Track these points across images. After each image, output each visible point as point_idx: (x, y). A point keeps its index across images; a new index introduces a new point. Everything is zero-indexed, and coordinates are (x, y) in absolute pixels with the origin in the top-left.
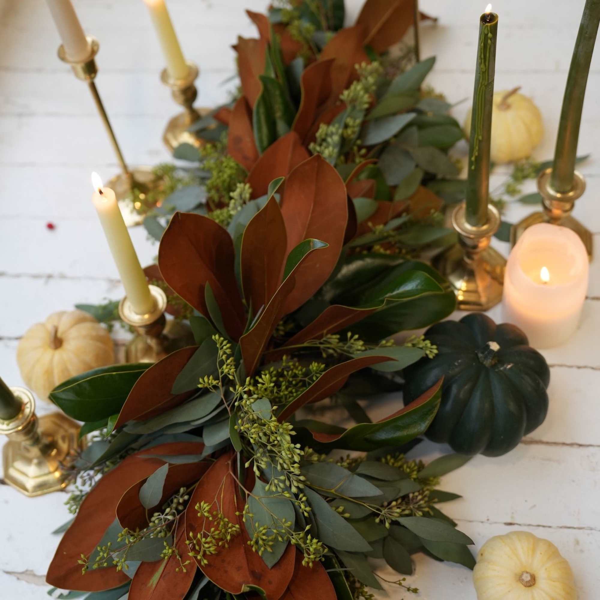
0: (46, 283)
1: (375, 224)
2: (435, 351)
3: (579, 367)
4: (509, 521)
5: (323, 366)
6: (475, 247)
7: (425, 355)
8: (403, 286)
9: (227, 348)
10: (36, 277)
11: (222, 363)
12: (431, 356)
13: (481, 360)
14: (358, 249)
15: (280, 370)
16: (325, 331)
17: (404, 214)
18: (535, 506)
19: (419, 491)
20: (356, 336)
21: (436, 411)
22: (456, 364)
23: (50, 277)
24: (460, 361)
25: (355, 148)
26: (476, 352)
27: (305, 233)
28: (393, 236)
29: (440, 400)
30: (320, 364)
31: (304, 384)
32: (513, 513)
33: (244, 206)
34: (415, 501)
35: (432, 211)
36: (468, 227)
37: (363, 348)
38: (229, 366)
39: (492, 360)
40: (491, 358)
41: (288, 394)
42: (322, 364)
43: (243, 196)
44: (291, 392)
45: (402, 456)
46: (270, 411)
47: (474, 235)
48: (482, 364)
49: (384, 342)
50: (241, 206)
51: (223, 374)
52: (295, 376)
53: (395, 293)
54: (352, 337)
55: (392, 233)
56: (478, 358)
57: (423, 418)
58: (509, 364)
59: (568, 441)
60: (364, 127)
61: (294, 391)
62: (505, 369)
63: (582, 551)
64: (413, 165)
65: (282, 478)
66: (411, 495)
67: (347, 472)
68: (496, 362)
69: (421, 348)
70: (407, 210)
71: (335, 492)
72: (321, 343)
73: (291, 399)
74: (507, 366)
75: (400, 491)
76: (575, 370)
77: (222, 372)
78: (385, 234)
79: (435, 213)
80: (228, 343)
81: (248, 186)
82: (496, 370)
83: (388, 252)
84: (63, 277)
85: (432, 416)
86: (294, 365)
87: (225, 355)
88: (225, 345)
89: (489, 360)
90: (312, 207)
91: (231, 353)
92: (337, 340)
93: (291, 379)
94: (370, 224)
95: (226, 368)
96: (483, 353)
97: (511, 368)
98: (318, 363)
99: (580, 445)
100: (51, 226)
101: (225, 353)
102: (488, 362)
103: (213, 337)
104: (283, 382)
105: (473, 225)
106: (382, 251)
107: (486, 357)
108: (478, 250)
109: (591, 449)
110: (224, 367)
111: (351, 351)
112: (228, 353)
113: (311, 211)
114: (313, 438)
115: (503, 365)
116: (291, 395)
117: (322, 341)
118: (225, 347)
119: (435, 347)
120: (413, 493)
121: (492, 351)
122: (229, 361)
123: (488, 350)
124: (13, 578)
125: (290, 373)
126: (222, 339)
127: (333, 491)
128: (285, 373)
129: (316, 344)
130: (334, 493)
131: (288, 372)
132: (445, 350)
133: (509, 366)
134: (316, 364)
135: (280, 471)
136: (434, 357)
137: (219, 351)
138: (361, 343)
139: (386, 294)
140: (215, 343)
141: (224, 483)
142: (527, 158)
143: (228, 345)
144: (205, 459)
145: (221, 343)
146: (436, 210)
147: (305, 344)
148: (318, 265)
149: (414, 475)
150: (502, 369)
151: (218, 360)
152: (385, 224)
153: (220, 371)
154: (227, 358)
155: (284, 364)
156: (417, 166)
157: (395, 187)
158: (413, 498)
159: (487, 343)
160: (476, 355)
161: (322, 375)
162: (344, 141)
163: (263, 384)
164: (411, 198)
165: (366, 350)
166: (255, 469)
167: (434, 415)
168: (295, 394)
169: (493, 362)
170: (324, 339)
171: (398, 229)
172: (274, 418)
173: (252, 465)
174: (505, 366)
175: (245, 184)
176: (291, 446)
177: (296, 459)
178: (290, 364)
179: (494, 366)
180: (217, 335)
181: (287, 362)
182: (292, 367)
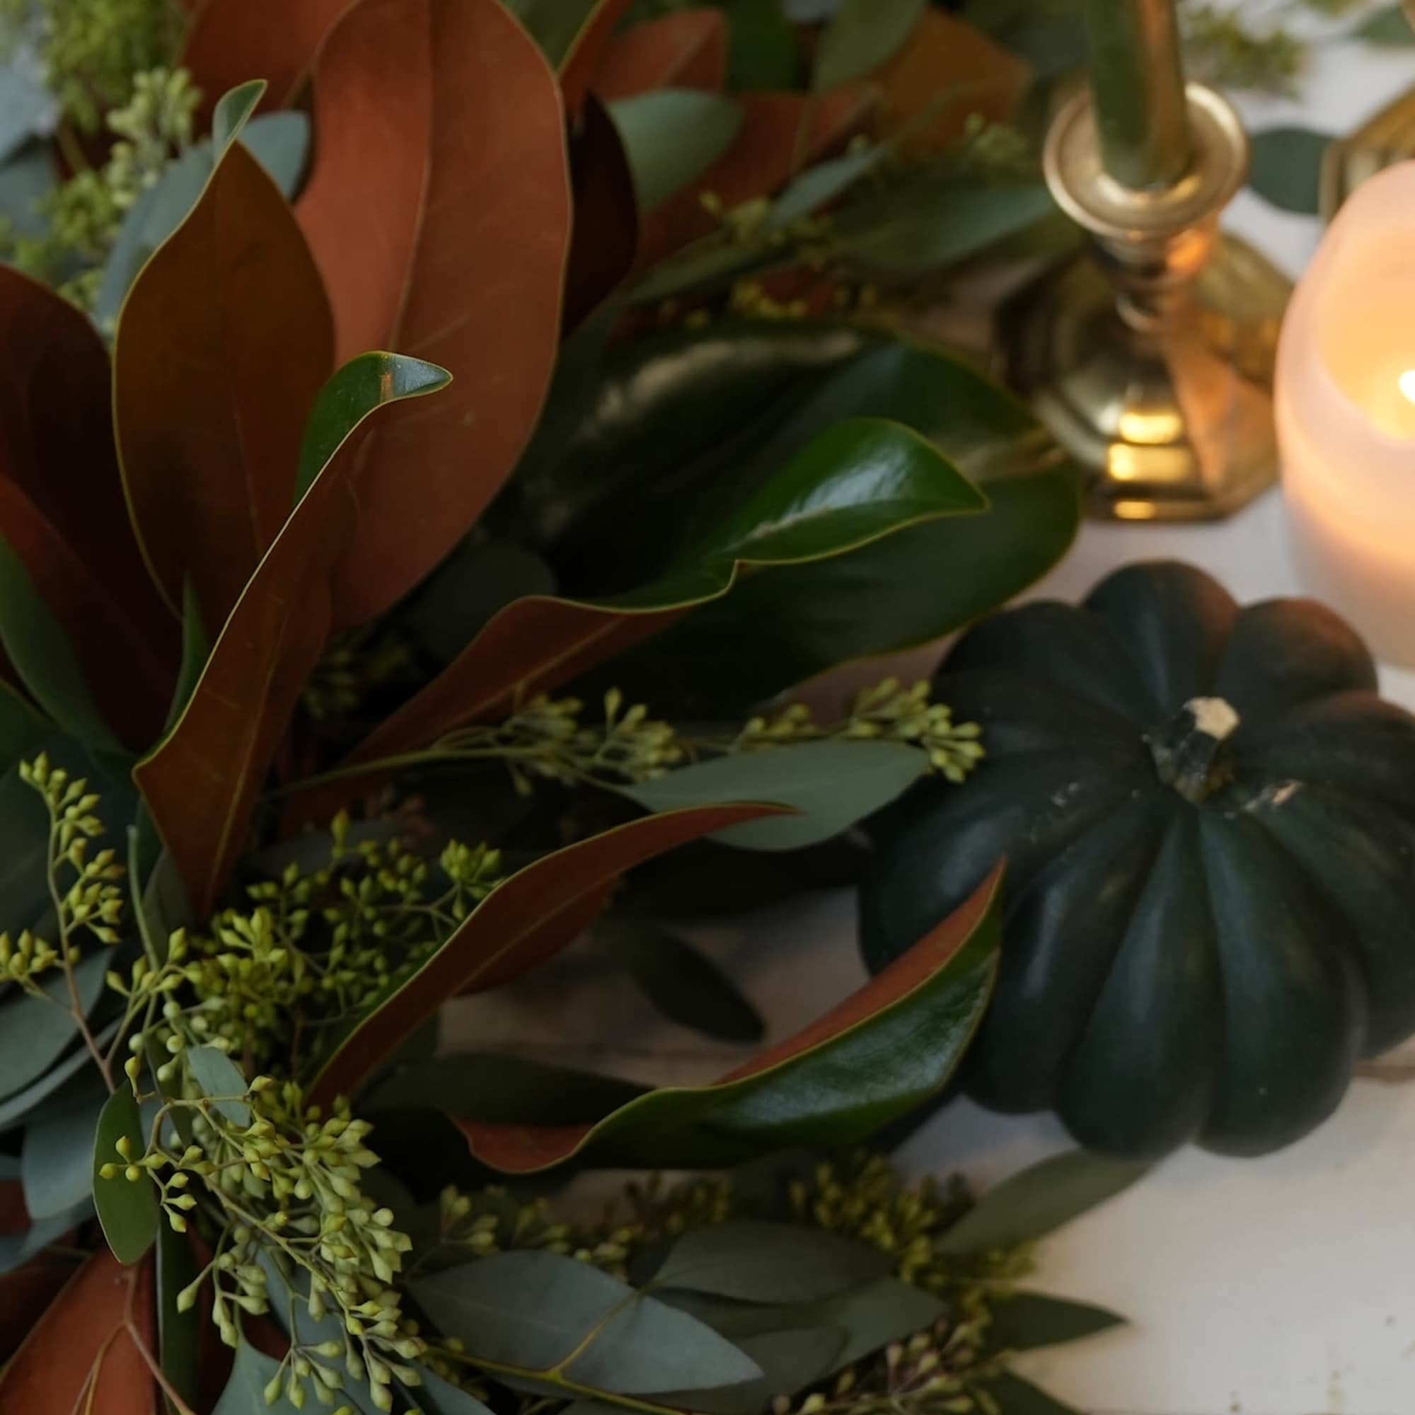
1: (731, 198)
2: (972, 751)
4: (1321, 1407)
5: (491, 858)
6: (1155, 269)
7: (929, 770)
8: (818, 493)
9: (82, 815)
11: (68, 876)
12: (955, 774)
13: (1166, 774)
14: (668, 309)
15: (322, 878)
16: (520, 687)
17: (858, 144)
19: (930, 1330)
20: (638, 712)
21: (980, 1004)
22: (1059, 801)
24: (1073, 787)
26: (1145, 738)
28: (819, 242)
29: (994, 956)
30: (482, 847)
31: (429, 930)
32: (1336, 1375)
33: (173, 167)
34: (911, 1375)
35: (974, 123)
36: (1112, 193)
37: (674, 754)
38: (92, 891)
39: (1209, 773)
40: (1204, 767)
41: (353, 982)
42: (491, 847)
44: (370, 969)
45: (876, 1164)
46: (240, 1098)
47: (1139, 227)
48: (1170, 789)
49: (756, 725)
50: (162, 170)
51: (73, 925)
52: (386, 899)
53: (788, 520)
54: (621, 714)
55: (810, 229)
56: (1152, 767)
57: (932, 1035)
58: (1283, 786)
61: (379, 964)
62: (1266, 806)
65: (327, 1349)
66: (894, 1355)
67: (615, 1286)
68: (1230, 777)
69: (915, 743)
70: (868, 126)
71: (564, 1377)
72: (505, 740)
73: (370, 998)
74: (1275, 794)
75: (845, 1339)
77: (70, 916)
78: (777, 238)
79: (982, 131)
80: (86, 791)
81: (180, 79)
82: (1230, 815)
83: (797, 309)
85: (968, 1019)
86: (381, 850)
87: (80, 842)
88: (75, 802)
89: (1197, 775)
90: (426, 174)
91: (102, 830)
92: (567, 725)
93: (369, 913)
94: (710, 201)
95: (81, 901)
96: (1170, 744)
97: (1287, 805)
98: (471, 847)
101: (77, 833)
102: (1191, 785)
103: (24, 770)
104: (338, 923)
105: (1133, 184)
106: (768, 308)
107: (1182, 764)
108: (1168, 281)
110: (74, 894)
111: (624, 768)
112: (91, 833)
113: (423, 194)
114: (473, 1151)
115: (1256, 792)
116: (368, 980)
117: (507, 729)
118: (71, 812)
119: (969, 729)
120: (905, 1342)
121: (1206, 739)
122: (92, 869)
123: (1189, 735)
125: (365, 885)
126: (59, 775)
127: (554, 1374)
128: (346, 886)
129: (485, 745)
130: (562, 1382)
131: (357, 880)
132: (1018, 739)
133: (1283, 795)
134: (462, 852)
135: (317, 1319)
136: (968, 774)
137: (55, 827)
138: (660, 734)
139: (753, 526)
140: (32, 796)
141: (94, 1382)
143: (87, 801)
144: (44, 1256)
145: (62, 792)
146: (992, 115)
147: (438, 751)
149: (920, 1252)
150: (1251, 806)
151: (52, 865)
152: (776, 193)
153: (61, 908)
154: (88, 857)
155: (337, 853)
157: (818, 27)
158: (905, 1364)
159: (1186, 706)
160: (1147, 751)
161: (493, 892)
163: (242, 953)
164: (883, 73)
165: (684, 762)
166: (218, 1314)
167: (974, 1016)
168: (383, 980)
169: (1216, 781)
170: (517, 720)
171: (839, 205)
172: (260, 1126)
173: (204, 1301)
174: (1265, 795)
175: (171, 73)
176: (359, 1216)
177: (382, 1270)
178: (366, 848)
179: (1217, 797)
180: (40, 762)
181: (351, 840)
182: (372, 861)
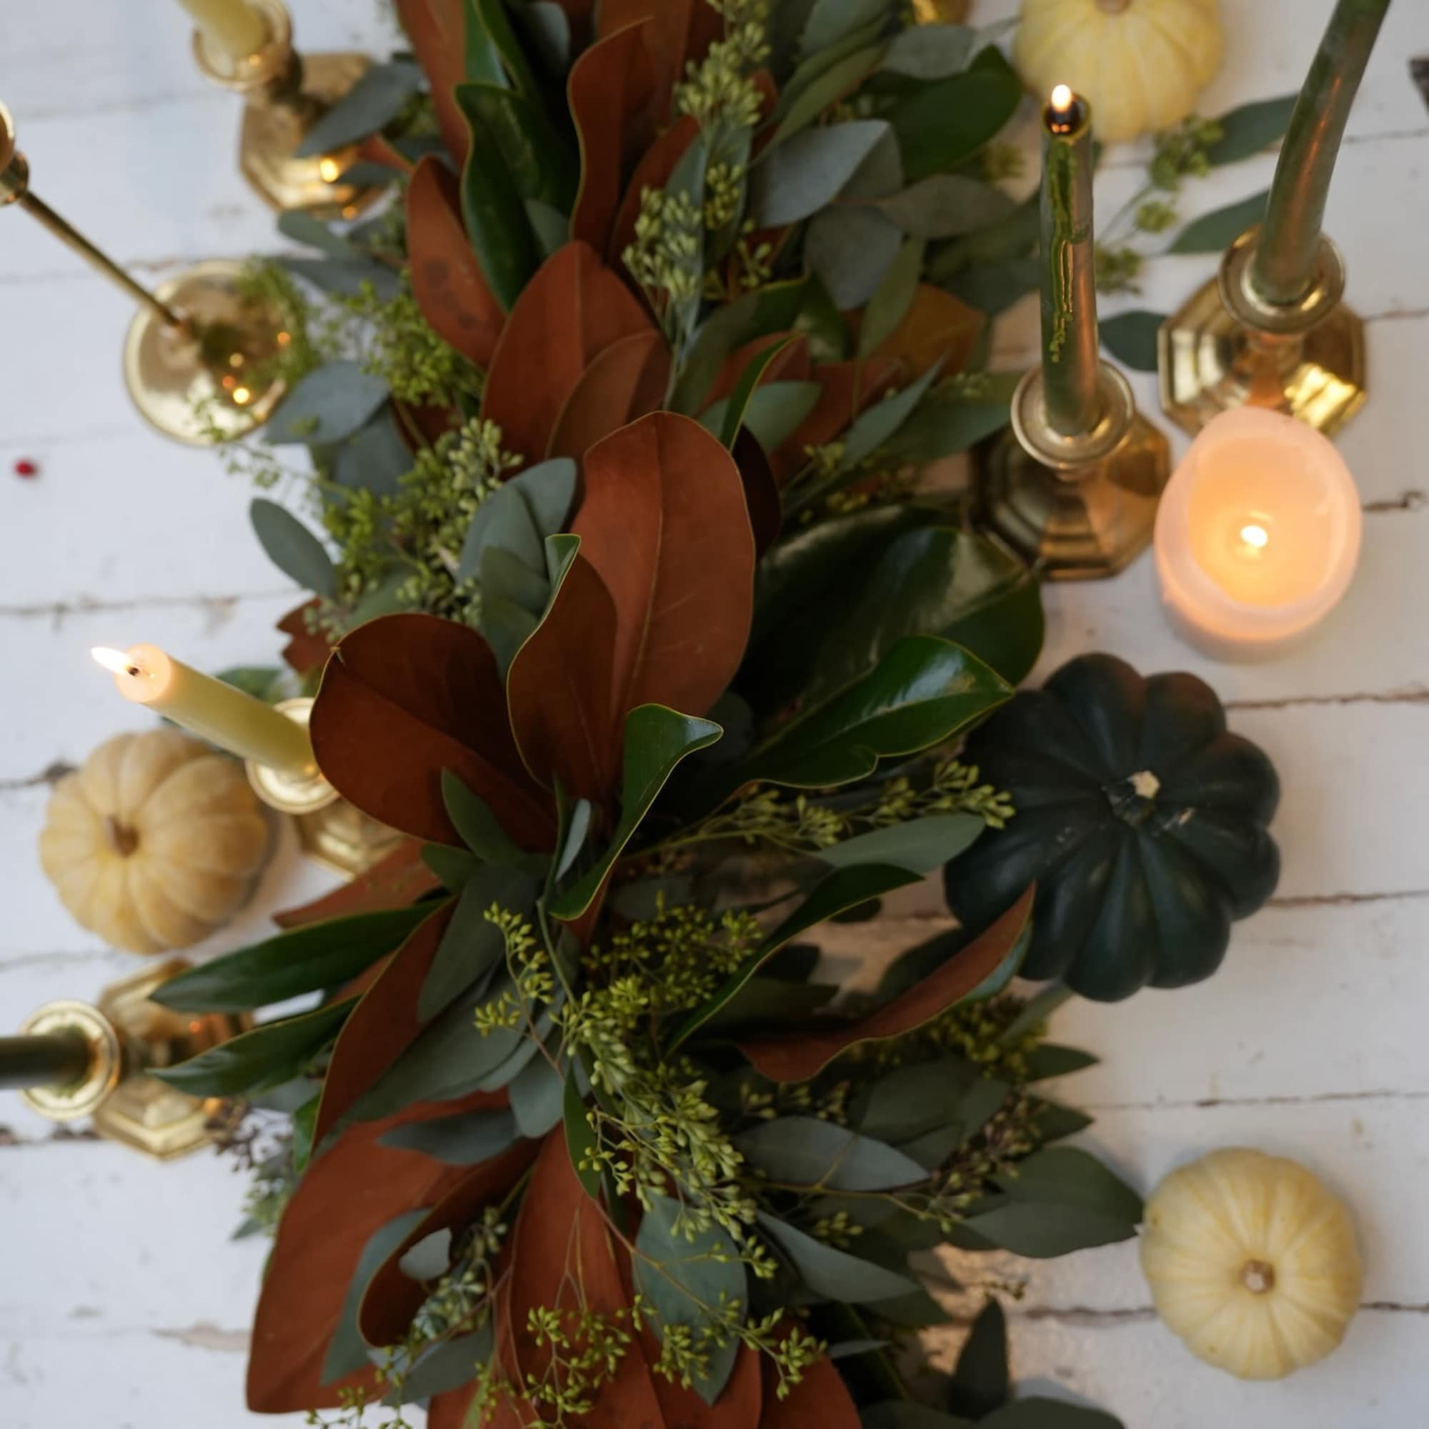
0: (57, 627)
2: (1008, 811)
3: (1345, 700)
4: (1206, 1095)
9: (523, 937)
10: (28, 612)
11: (519, 966)
12: (999, 825)
13: (1117, 812)
18: (1260, 1056)
22: (1061, 840)
23: (60, 609)
24: (1068, 830)
25: (742, 246)
26: (1104, 788)
27: (655, 577)
32: (1213, 1076)
36: (1053, 438)
38: (536, 978)
40: (1140, 811)
43: (482, 452)
48: (1120, 821)
53: (897, 706)
56: (1110, 807)
58: (1183, 812)
59: (1328, 892)
60: (756, 184)
62: (1176, 826)
63: (1369, 1146)
64: (897, 236)
66: (988, 1129)
68: (1153, 808)
71: (824, 1188)
74: (1180, 818)
76: (1335, 708)
80: (522, 922)
81: (489, 424)
82: (1156, 834)
84: (91, 606)
86: (687, 914)
88: (517, 928)
89: (1137, 813)
94: (809, 449)
96: (1120, 796)
97: (1188, 824)
99: (1356, 899)
100: (26, 469)
102: (1133, 818)
103: (486, 915)
107: (1127, 807)
109: (1380, 905)
111: (812, 840)
112: (529, 944)
113: (660, 529)
114: (757, 1069)
115: (1169, 816)
118: (518, 932)
119: (1004, 796)
121: (1140, 797)
122: (533, 963)
123: (1133, 796)
124: (174, 1346)
126: (506, 913)
127: (817, 1187)
130: (822, 1190)
133: (1185, 818)
137: (507, 941)
138: (831, 818)
140: (494, 930)
142: (1188, 120)
143: (524, 928)
148: (700, 649)
150: (1167, 826)
152: (845, 435)
153: (518, 983)
154: (529, 955)
155: (661, 916)
156: (906, 238)
159: (1129, 779)
160: (1105, 797)
162: (709, 238)
166: (640, 1196)
169: (1147, 816)
174: (1174, 819)
175: (482, 421)
176: (713, 1148)
177: (729, 1173)
178: (677, 912)
179: (1148, 823)
180: (494, 908)
181: (667, 907)
182: (681, 918)
